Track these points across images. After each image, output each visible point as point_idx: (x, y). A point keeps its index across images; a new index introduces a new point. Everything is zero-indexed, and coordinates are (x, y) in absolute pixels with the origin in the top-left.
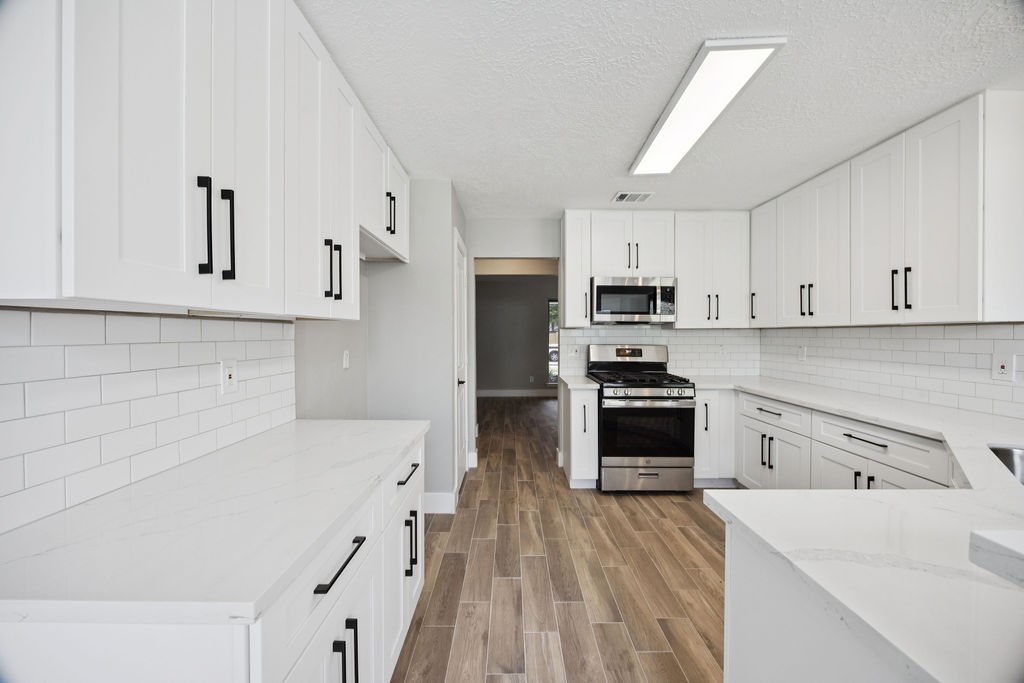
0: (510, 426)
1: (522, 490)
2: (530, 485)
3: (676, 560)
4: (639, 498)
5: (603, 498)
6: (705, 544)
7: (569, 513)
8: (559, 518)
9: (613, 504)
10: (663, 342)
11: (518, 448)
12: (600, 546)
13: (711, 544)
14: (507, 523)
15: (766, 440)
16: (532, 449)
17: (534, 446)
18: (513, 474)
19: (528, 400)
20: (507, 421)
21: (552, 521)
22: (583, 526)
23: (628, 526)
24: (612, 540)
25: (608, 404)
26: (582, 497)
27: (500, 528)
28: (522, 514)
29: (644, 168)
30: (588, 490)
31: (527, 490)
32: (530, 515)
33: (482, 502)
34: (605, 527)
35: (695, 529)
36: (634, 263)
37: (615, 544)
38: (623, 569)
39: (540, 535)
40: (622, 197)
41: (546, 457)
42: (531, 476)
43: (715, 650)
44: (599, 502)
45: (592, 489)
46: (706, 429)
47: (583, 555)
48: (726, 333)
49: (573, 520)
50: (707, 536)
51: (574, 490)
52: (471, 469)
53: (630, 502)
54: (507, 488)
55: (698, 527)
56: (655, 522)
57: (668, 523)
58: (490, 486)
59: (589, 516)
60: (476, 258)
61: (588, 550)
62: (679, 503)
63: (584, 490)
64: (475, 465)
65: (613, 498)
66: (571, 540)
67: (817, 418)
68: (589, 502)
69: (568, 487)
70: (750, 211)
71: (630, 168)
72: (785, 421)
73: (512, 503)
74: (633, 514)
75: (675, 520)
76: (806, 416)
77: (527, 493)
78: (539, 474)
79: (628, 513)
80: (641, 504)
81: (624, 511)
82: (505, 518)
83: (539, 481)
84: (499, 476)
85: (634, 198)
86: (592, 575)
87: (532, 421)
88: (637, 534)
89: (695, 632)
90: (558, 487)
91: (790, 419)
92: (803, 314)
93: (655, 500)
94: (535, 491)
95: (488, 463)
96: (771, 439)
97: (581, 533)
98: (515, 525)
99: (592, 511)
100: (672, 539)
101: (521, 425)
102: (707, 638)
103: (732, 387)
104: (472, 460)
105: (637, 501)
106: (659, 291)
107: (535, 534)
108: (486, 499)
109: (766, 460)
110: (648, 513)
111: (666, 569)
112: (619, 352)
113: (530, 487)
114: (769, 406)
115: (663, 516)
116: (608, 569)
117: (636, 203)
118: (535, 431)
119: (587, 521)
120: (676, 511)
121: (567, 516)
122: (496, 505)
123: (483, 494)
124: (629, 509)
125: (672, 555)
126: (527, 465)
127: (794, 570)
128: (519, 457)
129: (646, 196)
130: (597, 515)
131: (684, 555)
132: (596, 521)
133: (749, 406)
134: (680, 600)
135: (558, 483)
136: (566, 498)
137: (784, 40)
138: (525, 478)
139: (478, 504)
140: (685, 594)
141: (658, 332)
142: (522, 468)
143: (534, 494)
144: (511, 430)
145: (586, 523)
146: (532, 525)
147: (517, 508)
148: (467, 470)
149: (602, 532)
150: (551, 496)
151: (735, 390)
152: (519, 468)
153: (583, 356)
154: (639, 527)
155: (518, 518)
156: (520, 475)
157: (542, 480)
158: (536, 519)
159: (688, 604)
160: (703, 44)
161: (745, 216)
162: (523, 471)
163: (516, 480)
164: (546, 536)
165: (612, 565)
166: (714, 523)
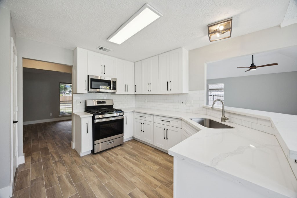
0: (42, 137)
1: (56, 165)
2: (60, 162)
3: (126, 169)
4: (108, 151)
5: (95, 156)
6: (132, 159)
7: (83, 167)
8: (79, 172)
9: (99, 157)
10: (111, 98)
11: (50, 146)
12: (100, 176)
13: (133, 159)
14: (51, 186)
15: (142, 124)
16: (57, 145)
17: (58, 143)
18: (49, 160)
19: (49, 123)
20: (40, 135)
21: (76, 174)
22: (91, 171)
23: (108, 164)
24: (104, 171)
25: (97, 121)
26: (87, 159)
27: (48, 191)
28: (59, 178)
29: (113, 40)
30: (88, 155)
31: (59, 164)
32: (64, 177)
33: (32, 181)
34: (99, 167)
35: (128, 156)
36: (103, 72)
37: (105, 173)
38: (111, 181)
39: (72, 184)
40: (101, 48)
41: (65, 146)
42: (60, 157)
43: (147, 194)
44: (94, 158)
45: (90, 154)
46: (126, 124)
47: (94, 183)
48: (128, 96)
49: (86, 170)
50: (131, 156)
51: (82, 157)
52: (20, 165)
53: (105, 154)
54: (47, 167)
55: (129, 155)
56: (116, 158)
57: (120, 157)
58: (36, 170)
59: (92, 166)
60: (23, 58)
61: (96, 180)
62: (121, 149)
63: (87, 155)
64: (24, 162)
65: (99, 155)
66: (87, 179)
67: (155, 117)
68: (90, 159)
69: (79, 156)
70: (135, 63)
71: (108, 39)
72: (146, 119)
73: (53, 174)
74: (108, 158)
75: (121, 155)
76: (152, 117)
77: (60, 166)
78: (63, 155)
79: (106, 159)
80: (109, 154)
81: (104, 158)
82: (49, 183)
83: (64, 159)
84: (40, 163)
85: (105, 50)
86: (101, 190)
87: (54, 132)
88: (112, 165)
89: (140, 191)
90: (75, 158)
91: (148, 118)
92: (148, 91)
93: (113, 150)
94: (64, 163)
95: (32, 158)
96: (143, 124)
97: (90, 175)
98: (57, 186)
99: (92, 163)
100: (123, 162)
101: (49, 135)
102: (144, 192)
103: (132, 111)
104: (21, 160)
105: (108, 153)
106: (112, 82)
107: (69, 185)
108: (34, 178)
109: (142, 130)
110: (113, 156)
111: (125, 174)
112: (98, 102)
113: (61, 163)
114: (143, 115)
115: (117, 155)
116: (106, 184)
117: (105, 52)
118: (57, 136)
119: (92, 167)
120: (120, 152)
121: (82, 169)
122: (42, 179)
123: (32, 176)
124: (106, 157)
125: (125, 168)
126: (57, 153)
127: (217, 171)
128: (51, 150)
129: (109, 50)
130: (95, 164)
131: (128, 166)
132: (95, 166)
133: (137, 116)
134: (132, 183)
135: (74, 156)
136: (80, 161)
137: (162, 15)
138: (57, 159)
139: (29, 183)
140: (133, 180)
141: (110, 95)
142: (54, 155)
143: (64, 165)
144: (43, 138)
145: (92, 169)
146: (67, 181)
147: (56, 176)
148: (17, 166)
149: (99, 170)
150: (72, 163)
151: (133, 112)
152: (52, 155)
153: (84, 104)
154: (111, 162)
155: (57, 180)
156: (53, 159)
157: (66, 157)
158: (68, 177)
159: (135, 182)
160: (145, 4)
161: (133, 64)
162: (55, 156)
163: (52, 161)
164: (75, 182)
165: (107, 182)
166: (131, 152)
